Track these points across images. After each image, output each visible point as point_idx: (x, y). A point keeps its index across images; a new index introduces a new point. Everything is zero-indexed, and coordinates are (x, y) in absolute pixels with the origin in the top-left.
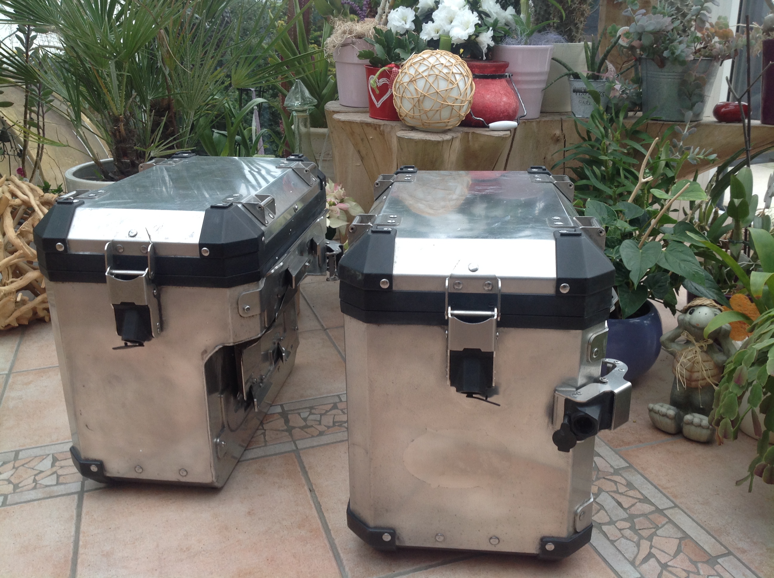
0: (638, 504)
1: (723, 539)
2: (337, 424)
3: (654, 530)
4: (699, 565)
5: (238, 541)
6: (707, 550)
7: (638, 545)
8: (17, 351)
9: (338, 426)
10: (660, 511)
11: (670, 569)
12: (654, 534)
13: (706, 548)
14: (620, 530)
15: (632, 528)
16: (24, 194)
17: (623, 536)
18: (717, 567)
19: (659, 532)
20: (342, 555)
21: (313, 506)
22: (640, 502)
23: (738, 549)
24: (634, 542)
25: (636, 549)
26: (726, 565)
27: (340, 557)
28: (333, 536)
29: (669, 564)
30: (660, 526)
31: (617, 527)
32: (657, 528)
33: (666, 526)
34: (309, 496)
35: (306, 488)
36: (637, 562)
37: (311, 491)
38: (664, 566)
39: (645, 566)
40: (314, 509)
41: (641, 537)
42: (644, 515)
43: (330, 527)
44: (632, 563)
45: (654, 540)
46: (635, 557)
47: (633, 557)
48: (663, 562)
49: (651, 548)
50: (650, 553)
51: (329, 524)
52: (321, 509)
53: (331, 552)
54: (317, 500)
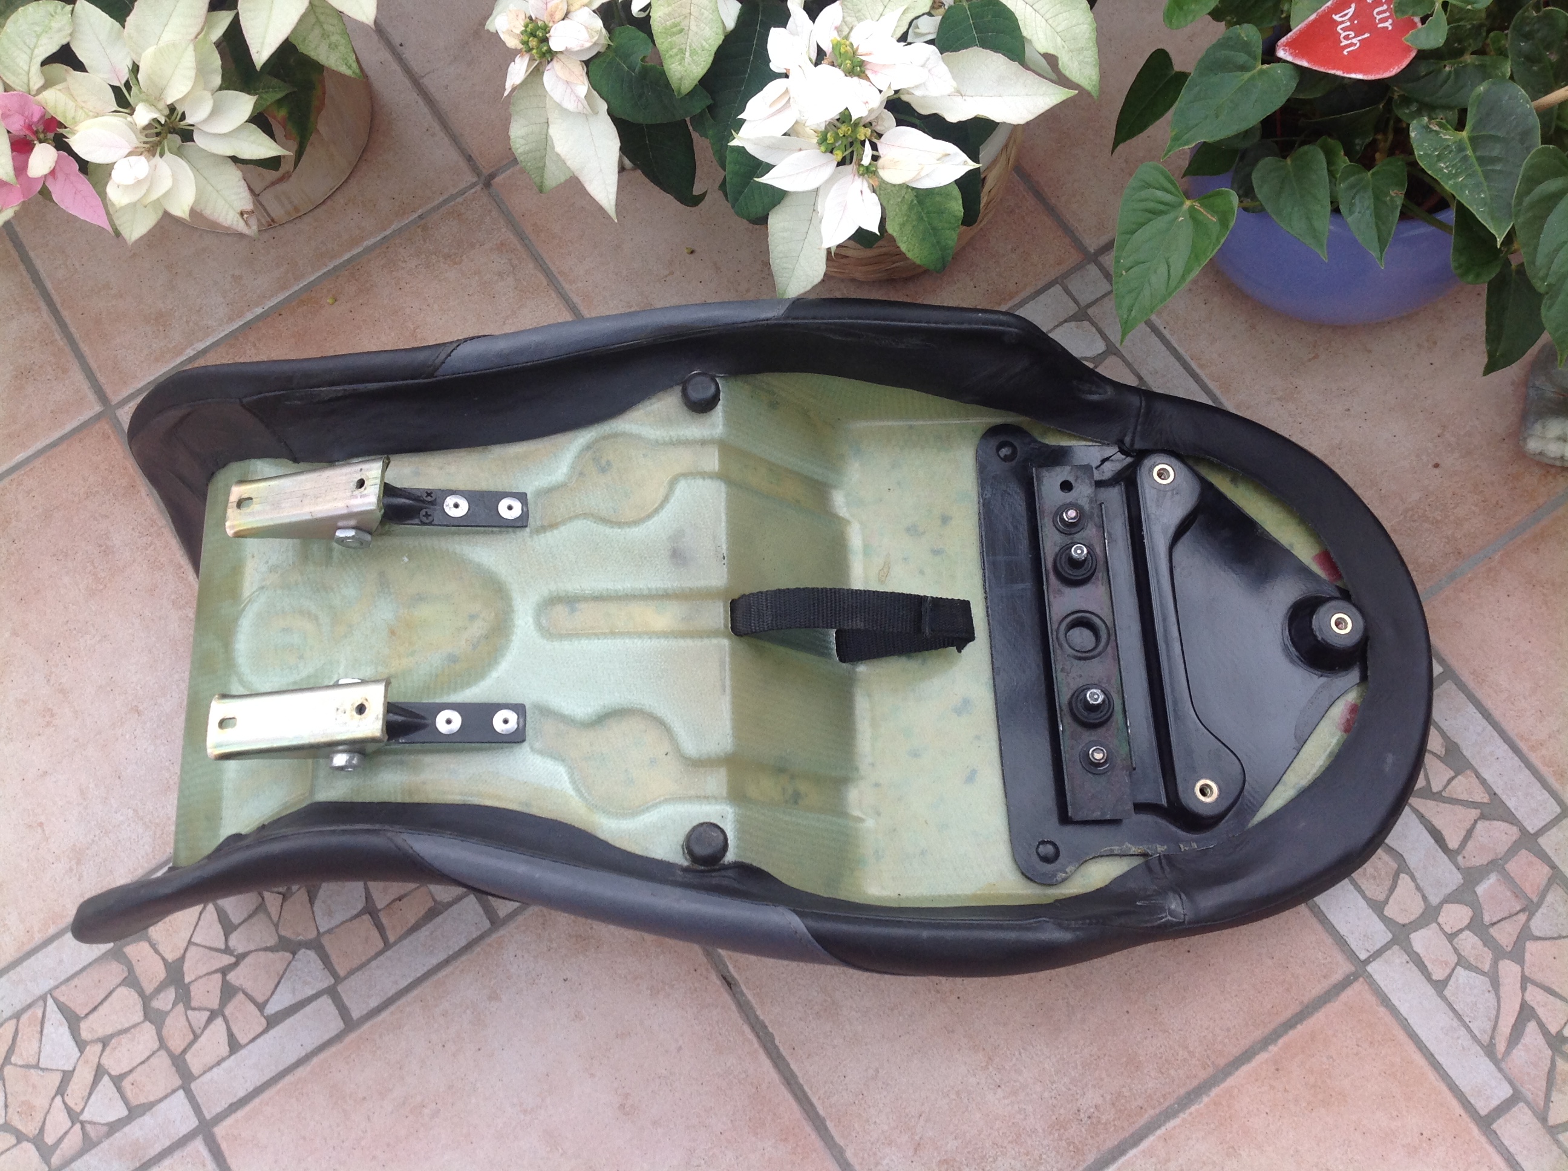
0: (1480, 825)
3: (1523, 917)
7: (1495, 984)
10: (1528, 841)
12: (1525, 935)
14: (1451, 937)
15: (1477, 925)
17: (1462, 962)
19: (1539, 924)
21: (756, 1044)
22: (1483, 817)
24: (1483, 973)
25: (1491, 997)
28: (841, 1142)
30: (1535, 900)
31: (1442, 929)
32: (1530, 908)
33: (1550, 898)
34: (732, 1006)
36: (1501, 1046)
38: (1558, 1044)
39: (1519, 1056)
41: (1499, 953)
42: (1496, 865)
44: (1489, 1050)
45: (1527, 956)
46: (1494, 1028)
47: (1488, 1026)
48: (1553, 1029)
49: (1524, 989)
50: (1524, 1005)
51: (814, 1100)
52: (777, 1048)
54: (756, 1017)
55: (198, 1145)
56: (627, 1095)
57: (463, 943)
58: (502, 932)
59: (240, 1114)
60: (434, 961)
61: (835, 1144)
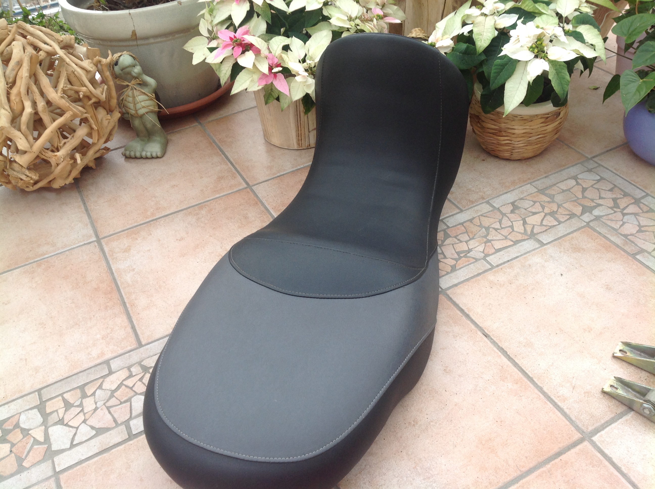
2: (462, 255)
5: (456, 405)
8: (87, 210)
9: (464, 256)
16: (45, 43)
20: (559, 404)
21: (500, 354)
27: (558, 406)
28: (540, 385)
34: (489, 342)
35: (479, 333)
37: (486, 336)
40: (503, 357)
43: (531, 376)
51: (527, 372)
52: (508, 355)
53: (548, 403)
54: (499, 346)
61: (538, 386)
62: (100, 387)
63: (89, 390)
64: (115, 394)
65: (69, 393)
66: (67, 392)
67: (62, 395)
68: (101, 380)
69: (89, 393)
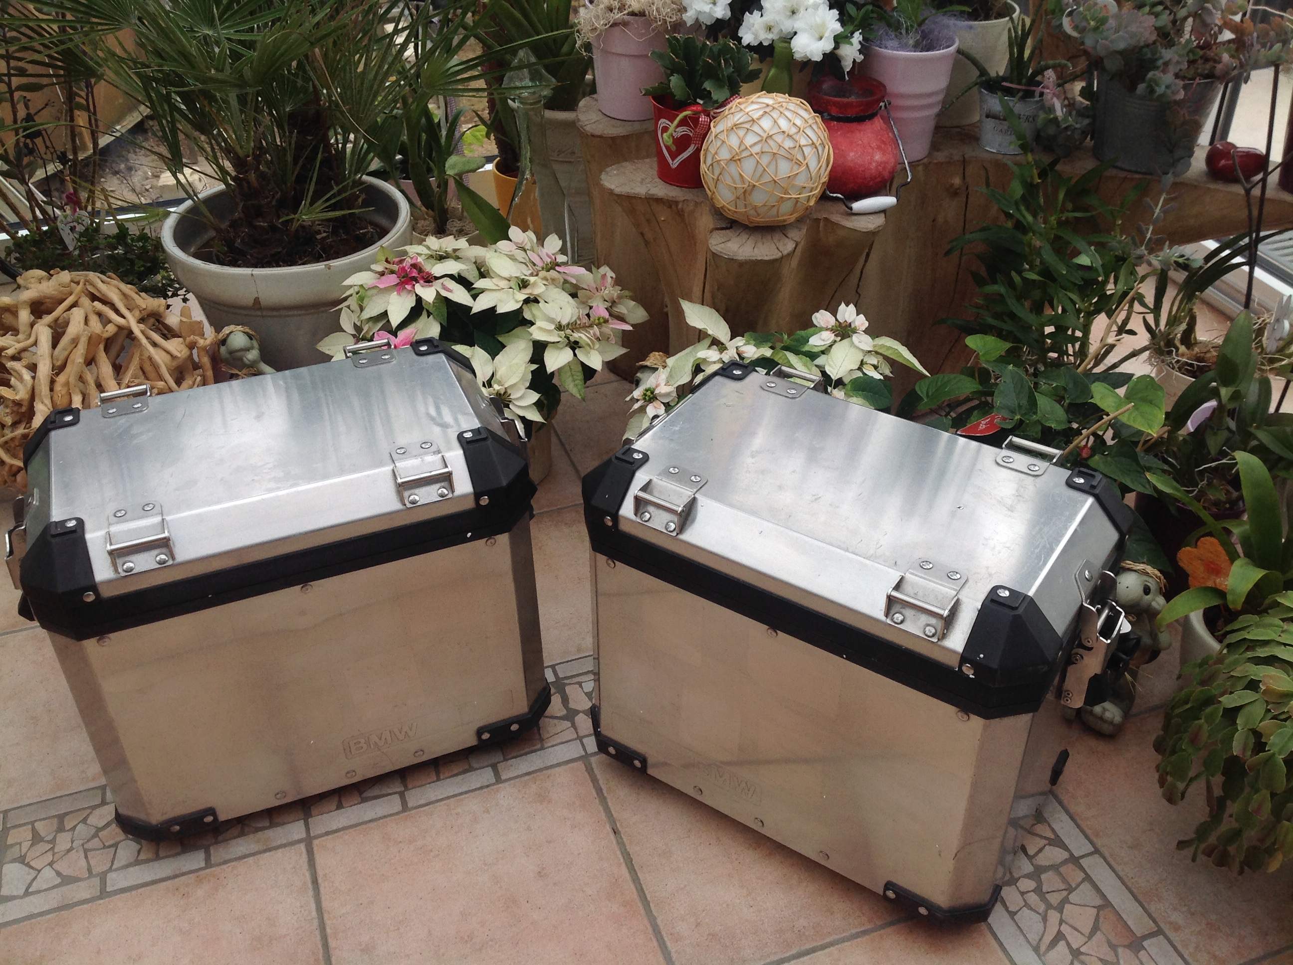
0: (1047, 847)
1: (1152, 909)
3: (1065, 893)
4: (1120, 950)
5: (532, 923)
6: (1132, 927)
7: (1045, 919)
10: (1074, 860)
11: (1082, 957)
12: (1065, 901)
13: (1130, 923)
14: (1022, 894)
15: (1038, 890)
16: (119, 313)
17: (1027, 905)
18: (1143, 952)
19: (1073, 897)
20: (668, 944)
21: (622, 860)
22: (1050, 845)
23: (1171, 923)
24: (1039, 914)
25: (1041, 926)
26: (1153, 951)
27: (666, 947)
28: (655, 914)
29: (1082, 950)
30: (1074, 886)
31: (1018, 889)
32: (1070, 890)
33: (1082, 886)
34: (615, 842)
35: (608, 828)
36: (1043, 948)
37: (615, 833)
38: (1076, 953)
39: (1053, 955)
40: (624, 866)
41: (1049, 906)
42: (1055, 868)
43: (649, 899)
44: (1036, 949)
45: (1065, 910)
46: (1040, 940)
47: (1037, 939)
48: (1075, 946)
49: (1060, 924)
50: (1059, 932)
51: (646, 892)
52: (632, 865)
53: (654, 940)
54: (626, 849)
55: (302, 847)
56: (543, 869)
57: (478, 786)
58: (500, 785)
59: (330, 837)
60: (461, 791)
61: (652, 915)
62: (84, 821)
63: (69, 824)
64: (100, 834)
65: (42, 822)
66: (40, 820)
67: (32, 823)
68: (89, 811)
69: (68, 827)
